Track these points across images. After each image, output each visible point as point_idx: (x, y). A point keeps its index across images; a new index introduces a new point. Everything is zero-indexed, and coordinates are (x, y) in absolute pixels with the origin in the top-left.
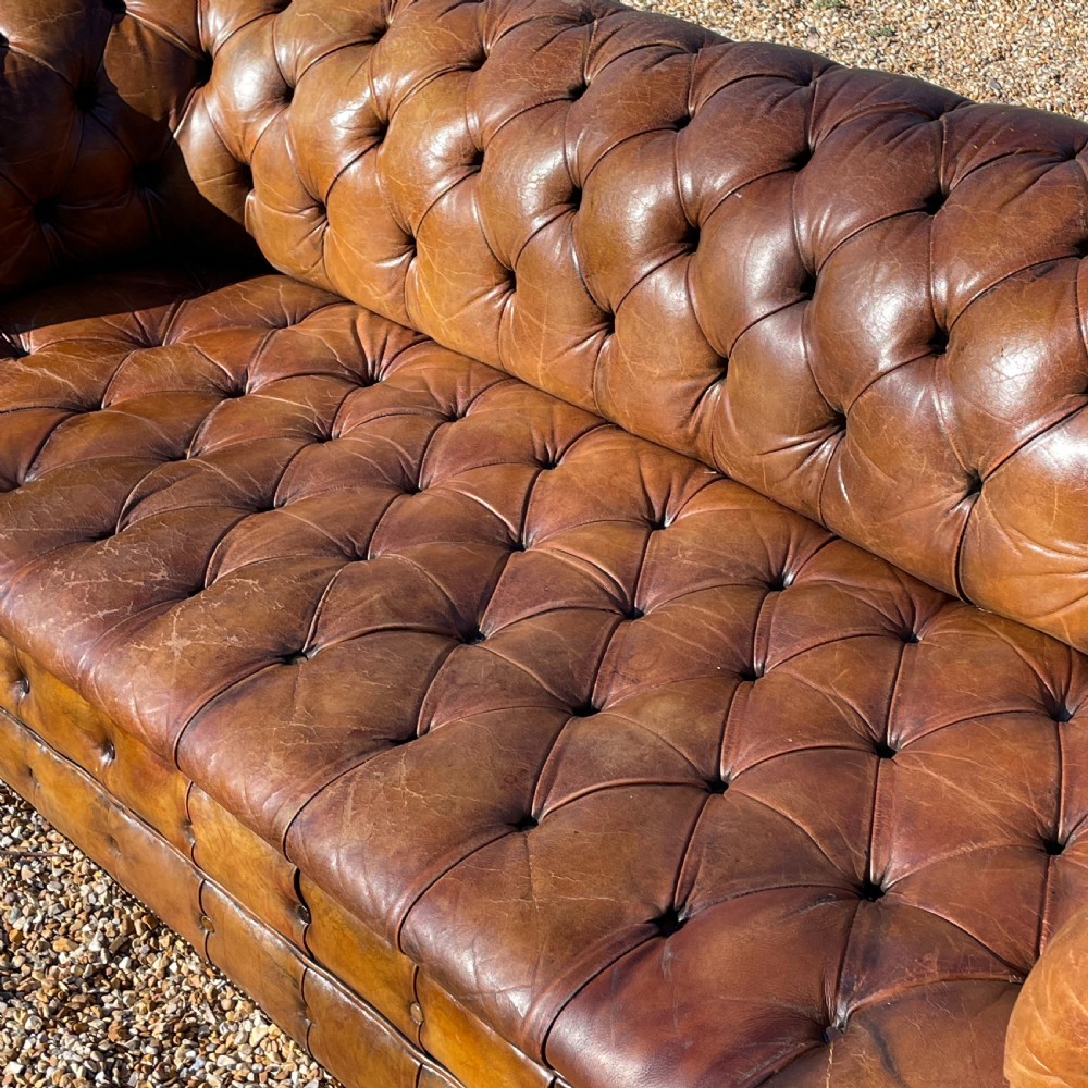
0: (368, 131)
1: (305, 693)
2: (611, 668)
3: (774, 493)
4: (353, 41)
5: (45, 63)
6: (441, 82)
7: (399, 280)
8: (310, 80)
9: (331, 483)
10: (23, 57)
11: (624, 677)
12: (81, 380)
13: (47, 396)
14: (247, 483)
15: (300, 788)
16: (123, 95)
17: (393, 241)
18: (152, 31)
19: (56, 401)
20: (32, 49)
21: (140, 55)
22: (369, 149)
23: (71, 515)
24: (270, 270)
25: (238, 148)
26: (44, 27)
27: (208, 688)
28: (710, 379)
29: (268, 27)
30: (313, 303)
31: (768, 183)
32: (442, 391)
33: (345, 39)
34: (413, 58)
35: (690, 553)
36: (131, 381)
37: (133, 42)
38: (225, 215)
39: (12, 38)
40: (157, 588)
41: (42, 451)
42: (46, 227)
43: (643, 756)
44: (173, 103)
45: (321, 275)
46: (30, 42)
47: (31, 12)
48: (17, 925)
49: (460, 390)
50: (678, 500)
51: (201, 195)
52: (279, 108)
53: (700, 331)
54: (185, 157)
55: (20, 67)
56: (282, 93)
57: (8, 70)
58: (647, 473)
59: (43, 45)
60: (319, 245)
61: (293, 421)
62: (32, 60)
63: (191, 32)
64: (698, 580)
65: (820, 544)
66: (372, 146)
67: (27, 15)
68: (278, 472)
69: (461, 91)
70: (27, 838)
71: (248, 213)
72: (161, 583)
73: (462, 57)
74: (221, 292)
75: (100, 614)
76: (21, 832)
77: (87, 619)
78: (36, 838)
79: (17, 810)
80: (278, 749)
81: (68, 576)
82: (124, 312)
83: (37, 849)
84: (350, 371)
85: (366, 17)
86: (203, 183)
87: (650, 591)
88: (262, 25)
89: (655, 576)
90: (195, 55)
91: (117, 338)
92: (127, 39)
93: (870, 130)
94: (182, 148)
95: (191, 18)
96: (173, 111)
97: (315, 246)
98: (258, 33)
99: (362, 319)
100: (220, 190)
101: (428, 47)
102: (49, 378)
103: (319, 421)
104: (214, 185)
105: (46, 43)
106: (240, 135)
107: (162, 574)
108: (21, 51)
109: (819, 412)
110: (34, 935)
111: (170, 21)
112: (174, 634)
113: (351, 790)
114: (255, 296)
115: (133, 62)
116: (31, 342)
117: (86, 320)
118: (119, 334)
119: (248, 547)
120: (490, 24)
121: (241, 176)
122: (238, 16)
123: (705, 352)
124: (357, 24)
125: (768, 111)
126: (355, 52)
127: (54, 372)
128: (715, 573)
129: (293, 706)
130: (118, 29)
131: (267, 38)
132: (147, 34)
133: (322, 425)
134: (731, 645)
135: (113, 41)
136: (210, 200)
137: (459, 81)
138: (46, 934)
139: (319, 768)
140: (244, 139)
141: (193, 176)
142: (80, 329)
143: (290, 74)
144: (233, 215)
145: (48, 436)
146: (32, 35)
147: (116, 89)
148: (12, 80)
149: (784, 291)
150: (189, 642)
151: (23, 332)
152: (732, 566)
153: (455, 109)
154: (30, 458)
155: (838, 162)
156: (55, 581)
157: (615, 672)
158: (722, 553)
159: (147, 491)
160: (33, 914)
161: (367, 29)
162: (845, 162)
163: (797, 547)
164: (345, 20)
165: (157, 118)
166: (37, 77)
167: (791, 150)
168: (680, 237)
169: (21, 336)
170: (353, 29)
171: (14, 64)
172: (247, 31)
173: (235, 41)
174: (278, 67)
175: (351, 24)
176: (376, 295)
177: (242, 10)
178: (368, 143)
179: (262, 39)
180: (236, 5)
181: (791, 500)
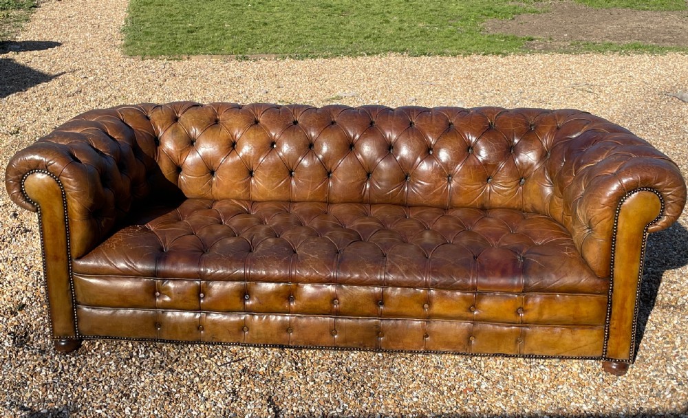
0: (230, 145)
2: (404, 235)
3: (392, 201)
4: (212, 124)
6: (251, 128)
7: (247, 186)
8: (201, 138)
9: (289, 227)
11: (408, 236)
16: (144, 151)
17: (244, 175)
18: (143, 132)
22: (231, 152)
24: (187, 198)
25: (178, 161)
26: (123, 133)
28: (366, 180)
29: (178, 125)
30: (211, 202)
31: (370, 129)
33: (209, 124)
34: (239, 124)
35: (388, 216)
37: (141, 135)
38: (173, 184)
39: (116, 137)
45: (210, 194)
49: (284, 206)
50: (368, 210)
51: (166, 179)
52: (191, 147)
53: (363, 168)
54: (161, 168)
56: (191, 143)
60: (211, 184)
63: (152, 131)
64: (396, 220)
66: (233, 150)
71: (180, 181)
73: (251, 122)
77: (282, 261)
80: (367, 263)
85: (212, 117)
86: (167, 175)
89: (386, 222)
90: (155, 138)
92: (139, 135)
94: (159, 164)
95: (151, 127)
96: (155, 154)
97: (209, 185)
98: (175, 127)
100: (171, 176)
101: (243, 120)
102: (176, 229)
104: (170, 174)
105: (125, 137)
106: (179, 158)
108: (120, 140)
111: (146, 128)
113: (393, 262)
115: (144, 141)
121: (178, 170)
122: (165, 125)
123: (364, 172)
124: (211, 119)
126: (214, 127)
130: (135, 132)
131: (181, 128)
135: (136, 135)
136: (169, 180)
137: (258, 127)
141: (164, 173)
143: (193, 137)
144: (176, 184)
145: (200, 239)
152: (399, 216)
153: (263, 133)
154: (202, 244)
158: (395, 214)
161: (213, 120)
163: (405, 210)
164: (207, 118)
165: (152, 157)
167: (369, 122)
168: (349, 148)
169: (145, 225)
172: (171, 128)
173: (169, 131)
174: (188, 135)
175: (209, 120)
176: (239, 192)
177: (167, 122)
178: (231, 149)
179: (179, 129)
180: (164, 121)
181: (398, 201)
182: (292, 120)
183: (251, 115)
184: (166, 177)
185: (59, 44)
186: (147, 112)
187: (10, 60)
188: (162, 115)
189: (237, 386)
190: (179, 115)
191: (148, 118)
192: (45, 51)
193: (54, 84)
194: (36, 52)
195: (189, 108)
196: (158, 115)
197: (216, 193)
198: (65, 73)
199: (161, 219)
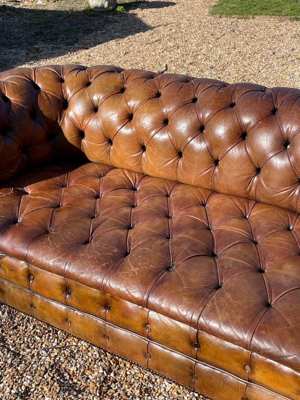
0: (126, 117)
1: (183, 278)
2: (263, 258)
3: (280, 204)
4: (116, 92)
5: (23, 106)
6: (150, 101)
7: (139, 159)
8: (104, 105)
9: (147, 218)
10: (17, 104)
11: (268, 260)
12: (52, 198)
13: (45, 204)
14: (122, 221)
15: (198, 306)
16: (45, 114)
17: (138, 148)
18: (50, 94)
19: (48, 205)
20: (19, 102)
21: (48, 102)
22: (127, 122)
23: (76, 237)
24: (89, 162)
25: (80, 126)
26: (21, 95)
27: (151, 281)
28: (254, 175)
29: (86, 91)
30: (107, 169)
31: (268, 118)
32: (162, 189)
33: (113, 92)
34: (139, 95)
35: (264, 223)
36: (67, 197)
37: (45, 98)
38: (75, 147)
39: (11, 99)
40: (116, 255)
41: (52, 220)
42: (24, 155)
43: (293, 280)
44: (59, 115)
45: (108, 161)
46: (17, 100)
47: (16, 91)
48: (72, 369)
49: (167, 188)
50: (249, 210)
51: (68, 141)
52: (93, 113)
53: (252, 162)
54: (63, 131)
55: (16, 107)
56: (94, 109)
57: (13, 108)
58: (237, 203)
59: (21, 100)
60: (108, 152)
61: (123, 202)
62: (19, 105)
63: (61, 94)
64: (270, 230)
65: (296, 216)
66: (128, 122)
67: (15, 92)
68: (129, 217)
69: (157, 103)
70: (61, 342)
71: (83, 145)
72: (117, 253)
73: (154, 94)
74: (79, 168)
75: (104, 265)
76: (58, 341)
77: (100, 267)
78: (63, 341)
79: (53, 334)
80: (185, 296)
81: (87, 255)
82: (53, 177)
83: (65, 345)
84: (129, 187)
85: (118, 85)
86: (69, 138)
87: (257, 236)
88: (84, 90)
89: (257, 231)
90: (63, 101)
91: (55, 185)
92: (43, 97)
93: (295, 101)
94: (62, 128)
95: (61, 90)
96: (59, 117)
97: (107, 152)
98: (83, 92)
99: (126, 172)
100: (74, 139)
101: (143, 92)
102: (42, 199)
103: (130, 202)
104: (73, 138)
105: (22, 100)
106: (81, 123)
107: (116, 250)
108: (15, 102)
109: (295, 179)
110: (78, 372)
111: (55, 91)
112: (132, 267)
113: (215, 304)
114: (90, 169)
115: (46, 104)
116: (29, 189)
117: (44, 181)
118: (55, 184)
119: (137, 239)
120: (159, 84)
121: (81, 134)
122: (76, 88)
123: (253, 167)
124: (116, 88)
125: (262, 99)
126: (118, 95)
127: (43, 197)
128: (274, 228)
129: (182, 283)
130: (40, 95)
131: (87, 93)
132: (49, 95)
133: (131, 202)
134: (293, 247)
135: (40, 98)
136: (71, 143)
137: (155, 100)
138: (82, 370)
139: (201, 299)
140: (82, 123)
141: (66, 136)
142: (43, 184)
143: (96, 104)
144: (78, 147)
145: (52, 216)
146: (18, 98)
147: (42, 112)
148: (15, 111)
149: (280, 147)
150: (138, 269)
151: (25, 187)
152: (277, 225)
153: (157, 108)
154: (50, 223)
155: (290, 110)
156: (83, 257)
157: (265, 259)
158: (273, 222)
159: (95, 227)
160: (76, 365)
161: (119, 89)
162: (292, 110)
163: (291, 218)
164: (112, 86)
165: (54, 120)
166: (21, 109)
167: (271, 109)
168: (241, 136)
169: (24, 188)
170: (115, 89)
171: (14, 106)
172: (79, 92)
173: (76, 96)
174: (92, 102)
175: (114, 88)
176: (131, 164)
177: (77, 86)
178: (127, 121)
179: (85, 94)
180: (74, 85)
181: (285, 205)
182: (192, 97)
183: (155, 86)
184: (68, 140)
185: (173, 4)
186: (63, 74)
187: (134, 14)
188: (75, 78)
189: (34, 386)
190: (92, 80)
191: (62, 81)
192: (161, 8)
193: (148, 33)
194: (154, 10)
195: (102, 73)
196: (71, 79)
197: (113, 161)
198: (161, 25)
199: (42, 183)
